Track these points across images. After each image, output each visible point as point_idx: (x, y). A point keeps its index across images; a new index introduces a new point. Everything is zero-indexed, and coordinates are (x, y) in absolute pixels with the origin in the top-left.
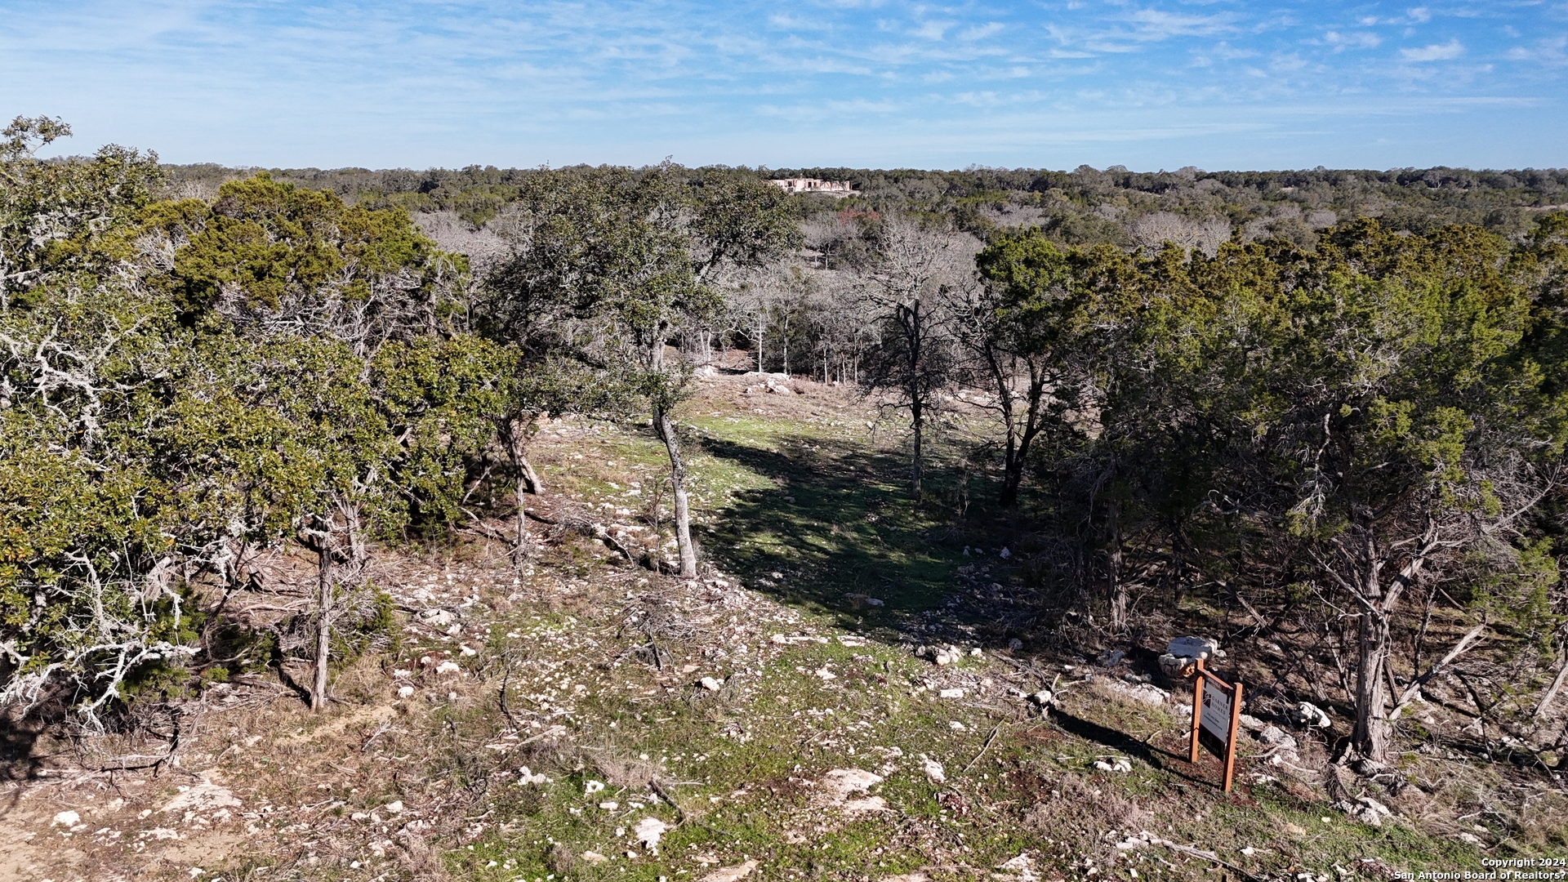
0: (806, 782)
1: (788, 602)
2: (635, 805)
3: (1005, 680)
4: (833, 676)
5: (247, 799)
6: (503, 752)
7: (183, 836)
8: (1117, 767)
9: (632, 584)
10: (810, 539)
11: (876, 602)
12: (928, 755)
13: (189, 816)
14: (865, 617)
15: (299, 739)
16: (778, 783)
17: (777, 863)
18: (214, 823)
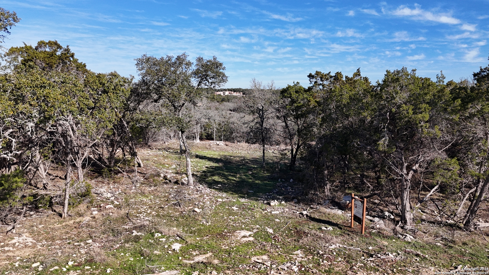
0: (228, 234)
1: (223, 192)
2: (172, 240)
3: (292, 209)
4: (237, 209)
5: (38, 240)
6: (127, 228)
7: (14, 249)
8: (328, 229)
9: (172, 188)
10: (230, 178)
11: (251, 191)
12: (268, 227)
13: (17, 244)
14: (247, 195)
15: (57, 226)
16: (219, 235)
17: (218, 253)
18: (26, 246)
